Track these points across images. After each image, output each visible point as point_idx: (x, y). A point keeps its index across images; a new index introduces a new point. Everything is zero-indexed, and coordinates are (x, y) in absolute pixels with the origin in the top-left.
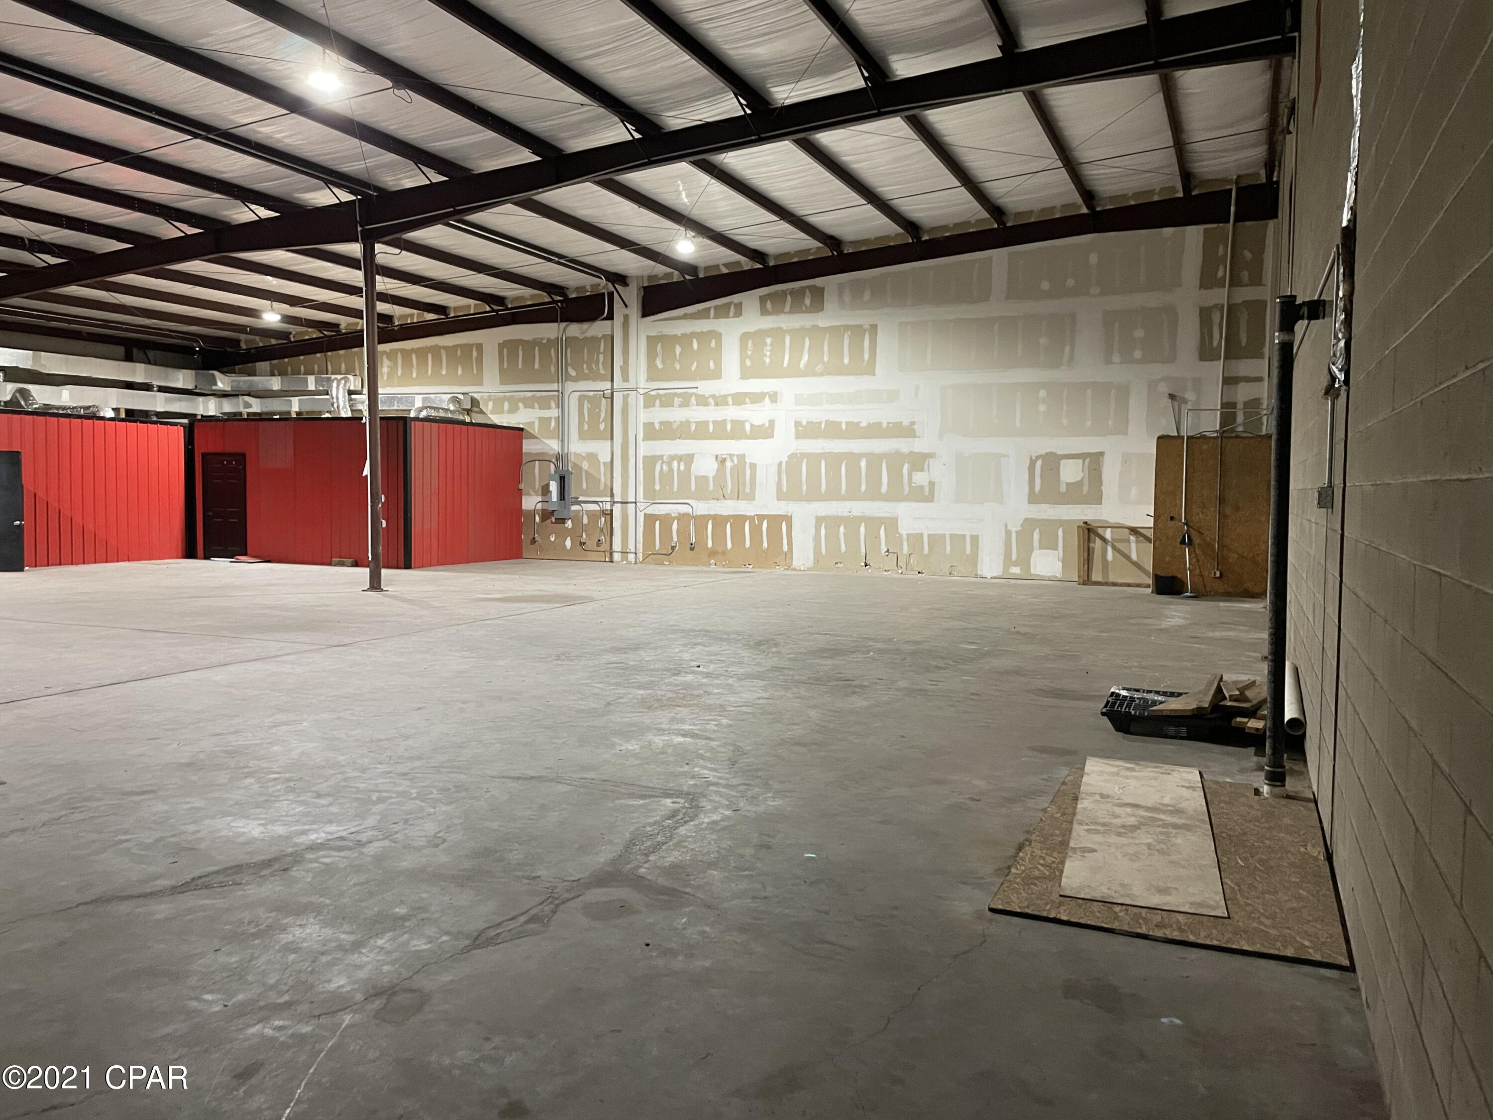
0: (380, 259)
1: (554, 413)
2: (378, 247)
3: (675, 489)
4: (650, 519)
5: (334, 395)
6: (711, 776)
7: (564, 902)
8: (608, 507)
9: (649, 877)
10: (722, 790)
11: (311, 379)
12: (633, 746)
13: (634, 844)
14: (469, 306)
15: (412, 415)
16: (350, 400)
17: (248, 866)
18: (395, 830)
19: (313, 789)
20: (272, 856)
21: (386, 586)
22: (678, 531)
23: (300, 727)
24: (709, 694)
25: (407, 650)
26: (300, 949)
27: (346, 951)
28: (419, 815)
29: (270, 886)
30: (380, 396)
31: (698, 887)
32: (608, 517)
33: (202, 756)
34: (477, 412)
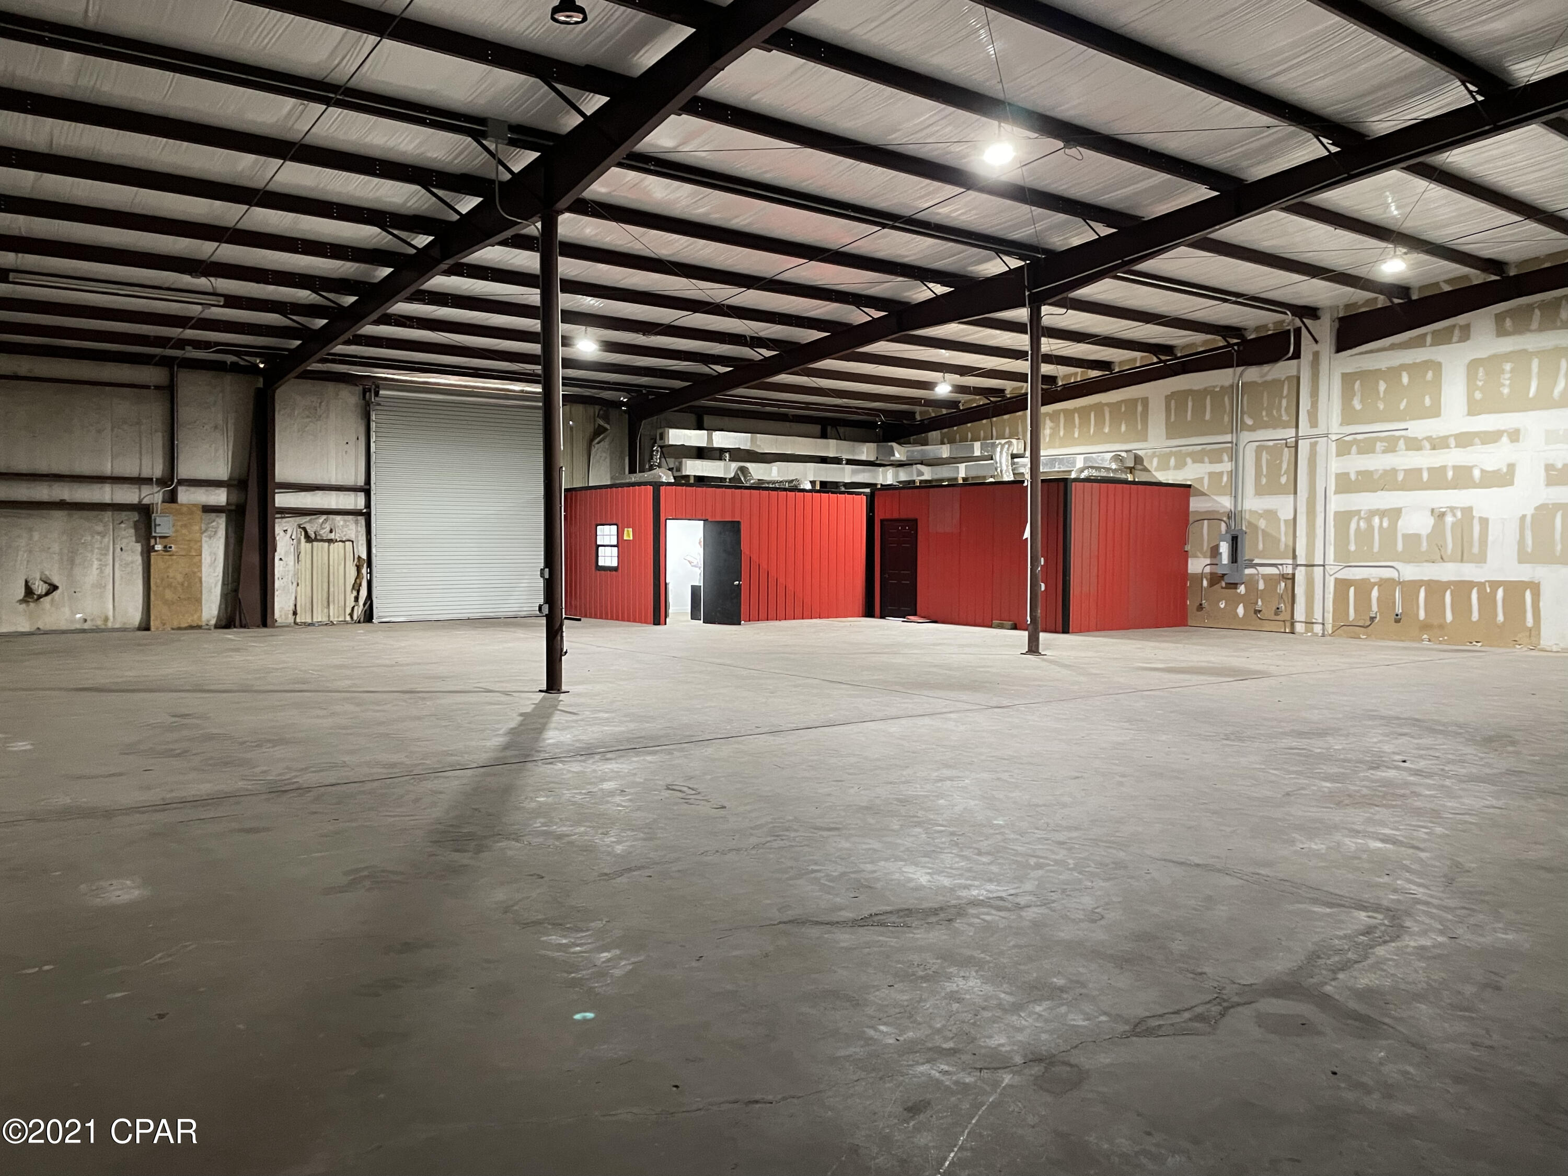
0: (1046, 321)
1: (1226, 466)
2: (1045, 309)
3: (1376, 548)
4: (1343, 585)
5: (998, 460)
6: (1420, 893)
7: (1232, 1007)
8: (1289, 570)
9: (1337, 997)
10: (1434, 911)
11: (977, 445)
12: (1317, 845)
13: (1319, 957)
14: (1135, 360)
15: (1073, 475)
16: (1013, 464)
17: (917, 911)
18: (1053, 898)
19: (974, 845)
20: (936, 906)
21: (1044, 650)
22: (1378, 599)
23: (961, 784)
24: (1417, 795)
25: (1064, 717)
26: (963, 999)
27: (1005, 1011)
28: (1077, 887)
29: (937, 934)
30: (1042, 458)
31: (1401, 1020)
32: (1290, 582)
33: (878, 802)
34: (1141, 470)
